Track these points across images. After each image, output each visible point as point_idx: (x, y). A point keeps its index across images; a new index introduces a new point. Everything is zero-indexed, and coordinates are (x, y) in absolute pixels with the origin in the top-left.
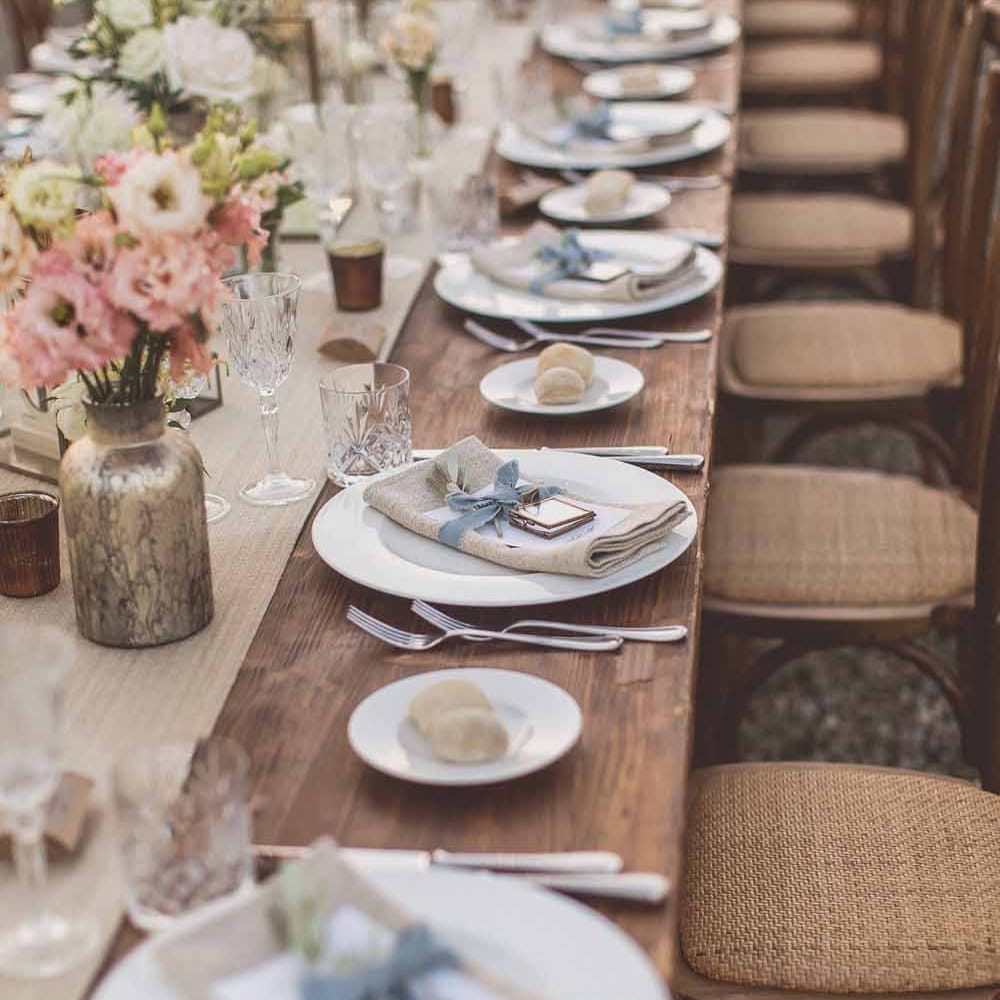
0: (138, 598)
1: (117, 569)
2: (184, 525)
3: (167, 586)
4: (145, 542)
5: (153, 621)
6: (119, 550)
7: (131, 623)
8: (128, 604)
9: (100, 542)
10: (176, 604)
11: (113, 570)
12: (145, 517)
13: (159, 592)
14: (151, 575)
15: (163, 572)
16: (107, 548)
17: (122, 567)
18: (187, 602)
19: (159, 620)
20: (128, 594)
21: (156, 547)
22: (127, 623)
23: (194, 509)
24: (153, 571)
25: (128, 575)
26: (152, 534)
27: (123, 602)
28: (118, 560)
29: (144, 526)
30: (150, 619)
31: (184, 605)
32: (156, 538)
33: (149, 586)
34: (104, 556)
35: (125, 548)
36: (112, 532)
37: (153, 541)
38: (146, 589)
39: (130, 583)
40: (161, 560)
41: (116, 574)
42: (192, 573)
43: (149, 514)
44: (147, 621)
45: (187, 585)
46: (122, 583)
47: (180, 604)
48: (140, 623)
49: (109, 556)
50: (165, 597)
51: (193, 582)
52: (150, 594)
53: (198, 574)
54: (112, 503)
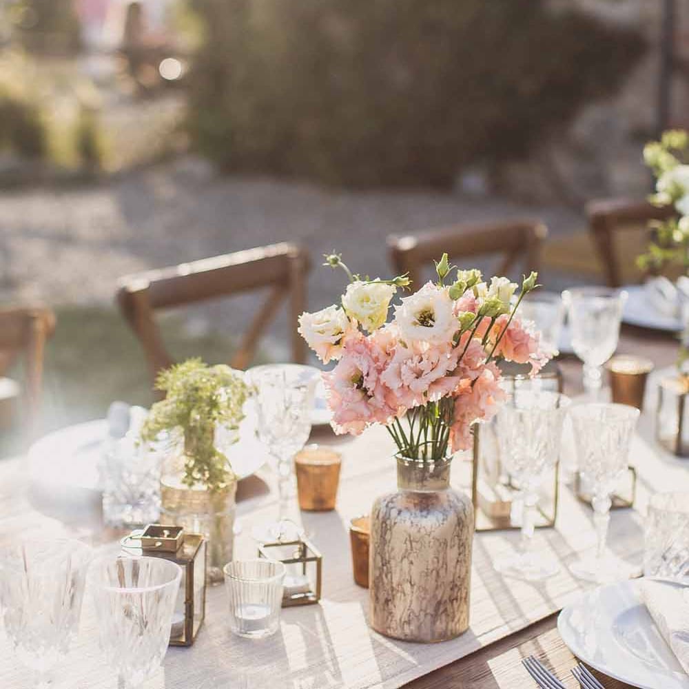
0: (397, 602)
1: (386, 576)
2: (437, 558)
3: (417, 598)
4: (406, 562)
5: (405, 622)
6: (389, 561)
7: (390, 618)
8: (390, 603)
9: (379, 553)
10: (422, 614)
11: (384, 576)
12: (408, 542)
13: (411, 601)
14: (407, 587)
15: (415, 587)
16: (382, 558)
17: (389, 576)
18: (432, 615)
19: (409, 622)
20: (390, 597)
21: (413, 567)
22: (388, 618)
23: (448, 551)
24: (409, 585)
25: (392, 583)
26: (411, 558)
27: (387, 601)
28: (387, 568)
29: (406, 550)
30: (403, 620)
31: (429, 617)
32: (414, 561)
33: (405, 595)
34: (380, 564)
35: (393, 563)
36: (386, 548)
37: (412, 563)
38: (402, 598)
39: (393, 589)
40: (415, 579)
41: (385, 581)
42: (439, 598)
43: (411, 542)
44: (400, 620)
45: (434, 603)
46: (388, 587)
47: (426, 615)
48: (396, 621)
49: (383, 565)
50: (415, 607)
51: (439, 603)
52: (405, 600)
53: (446, 598)
54: (389, 527)
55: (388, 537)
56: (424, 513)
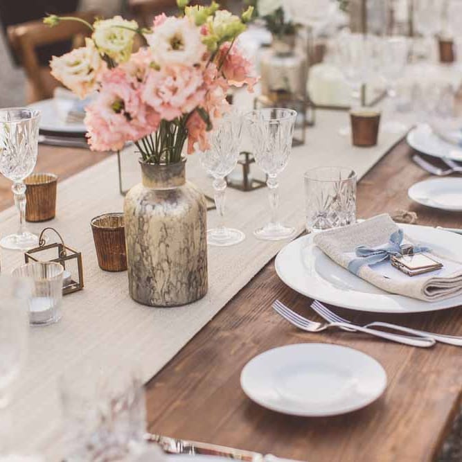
0: (157, 278)
1: (147, 259)
2: (187, 239)
3: (175, 272)
4: (162, 245)
5: (165, 292)
6: (148, 248)
7: (152, 291)
8: (151, 280)
9: (138, 243)
10: (179, 284)
11: (144, 259)
12: (163, 230)
13: (169, 275)
14: (165, 265)
15: (172, 264)
16: (141, 246)
17: (149, 259)
18: (186, 284)
19: (168, 292)
20: (151, 275)
21: (169, 249)
22: (150, 292)
23: (195, 231)
24: (166, 263)
25: (152, 264)
26: (167, 242)
27: (149, 279)
28: (147, 253)
29: (162, 236)
30: (163, 291)
31: (184, 285)
32: (170, 244)
33: (163, 271)
34: (140, 251)
35: (151, 248)
36: (144, 237)
37: (167, 246)
38: (162, 274)
39: (153, 269)
40: (172, 258)
41: (146, 263)
42: (190, 269)
43: (165, 229)
44: (161, 291)
45: (187, 274)
46: (149, 268)
47: (182, 284)
48: (158, 293)
49: (143, 251)
50: (173, 279)
51: (191, 273)
52: (164, 276)
53: (195, 268)
54: (145, 221)
55: (145, 228)
56: (174, 204)
